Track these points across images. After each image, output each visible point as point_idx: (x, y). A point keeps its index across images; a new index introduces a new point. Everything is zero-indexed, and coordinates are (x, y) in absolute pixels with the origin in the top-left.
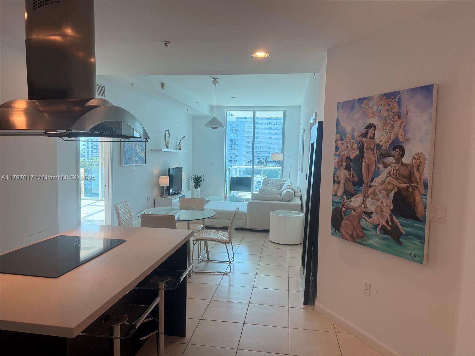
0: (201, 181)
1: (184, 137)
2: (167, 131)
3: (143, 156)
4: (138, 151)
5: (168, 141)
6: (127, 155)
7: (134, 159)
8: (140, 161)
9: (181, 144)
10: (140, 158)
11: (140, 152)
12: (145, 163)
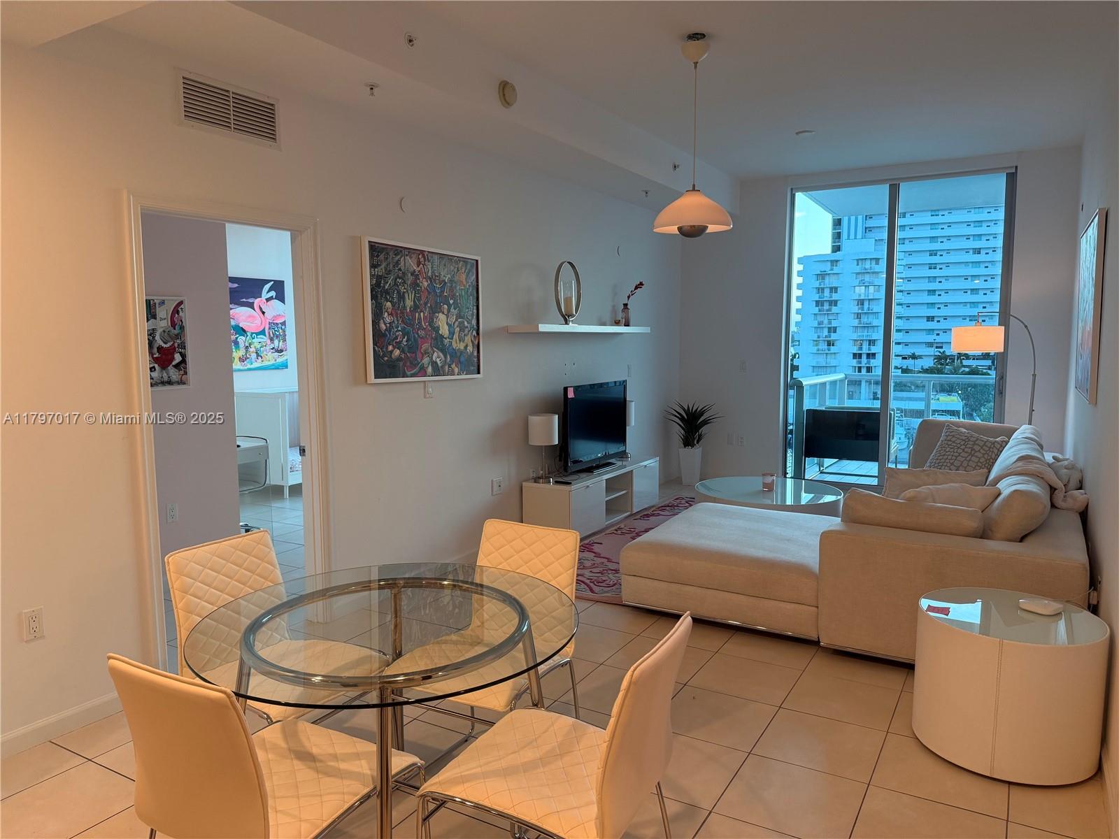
0: (706, 422)
1: (641, 284)
2: (566, 266)
3: (470, 348)
4: (444, 330)
5: (568, 300)
6: (390, 348)
7: (426, 360)
8: (453, 366)
9: (629, 307)
10: (456, 356)
11: (456, 336)
12: (479, 373)
